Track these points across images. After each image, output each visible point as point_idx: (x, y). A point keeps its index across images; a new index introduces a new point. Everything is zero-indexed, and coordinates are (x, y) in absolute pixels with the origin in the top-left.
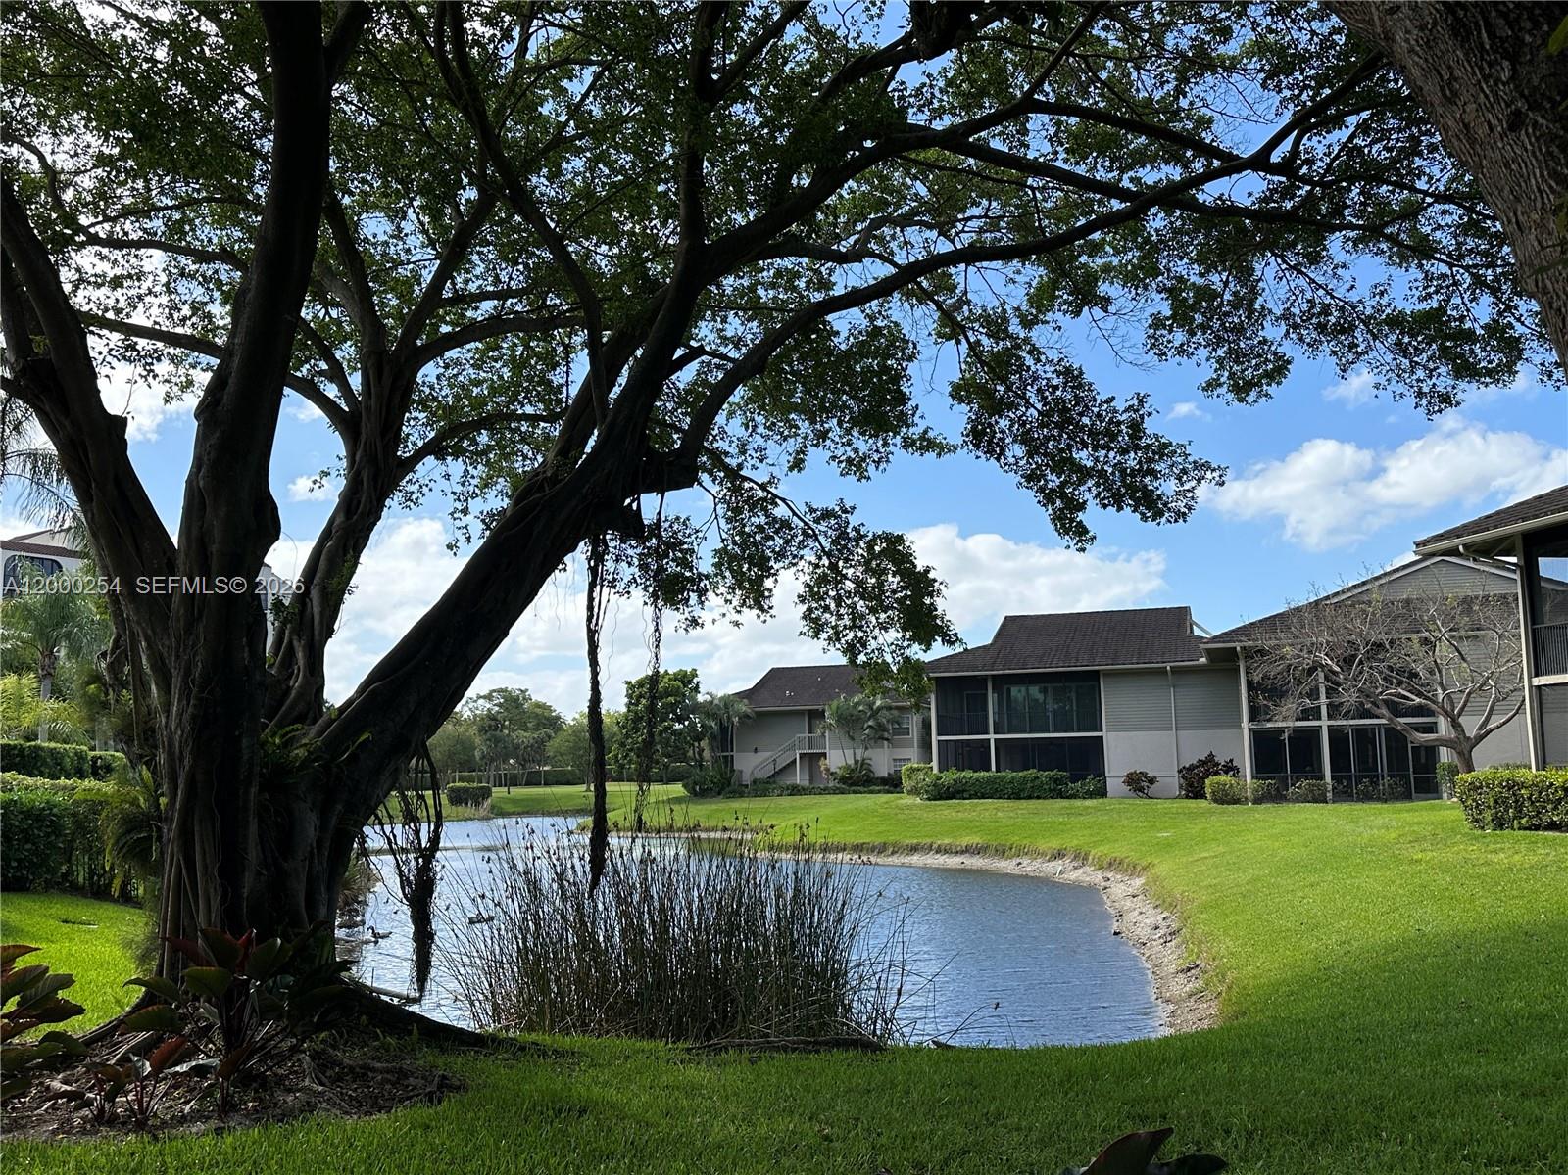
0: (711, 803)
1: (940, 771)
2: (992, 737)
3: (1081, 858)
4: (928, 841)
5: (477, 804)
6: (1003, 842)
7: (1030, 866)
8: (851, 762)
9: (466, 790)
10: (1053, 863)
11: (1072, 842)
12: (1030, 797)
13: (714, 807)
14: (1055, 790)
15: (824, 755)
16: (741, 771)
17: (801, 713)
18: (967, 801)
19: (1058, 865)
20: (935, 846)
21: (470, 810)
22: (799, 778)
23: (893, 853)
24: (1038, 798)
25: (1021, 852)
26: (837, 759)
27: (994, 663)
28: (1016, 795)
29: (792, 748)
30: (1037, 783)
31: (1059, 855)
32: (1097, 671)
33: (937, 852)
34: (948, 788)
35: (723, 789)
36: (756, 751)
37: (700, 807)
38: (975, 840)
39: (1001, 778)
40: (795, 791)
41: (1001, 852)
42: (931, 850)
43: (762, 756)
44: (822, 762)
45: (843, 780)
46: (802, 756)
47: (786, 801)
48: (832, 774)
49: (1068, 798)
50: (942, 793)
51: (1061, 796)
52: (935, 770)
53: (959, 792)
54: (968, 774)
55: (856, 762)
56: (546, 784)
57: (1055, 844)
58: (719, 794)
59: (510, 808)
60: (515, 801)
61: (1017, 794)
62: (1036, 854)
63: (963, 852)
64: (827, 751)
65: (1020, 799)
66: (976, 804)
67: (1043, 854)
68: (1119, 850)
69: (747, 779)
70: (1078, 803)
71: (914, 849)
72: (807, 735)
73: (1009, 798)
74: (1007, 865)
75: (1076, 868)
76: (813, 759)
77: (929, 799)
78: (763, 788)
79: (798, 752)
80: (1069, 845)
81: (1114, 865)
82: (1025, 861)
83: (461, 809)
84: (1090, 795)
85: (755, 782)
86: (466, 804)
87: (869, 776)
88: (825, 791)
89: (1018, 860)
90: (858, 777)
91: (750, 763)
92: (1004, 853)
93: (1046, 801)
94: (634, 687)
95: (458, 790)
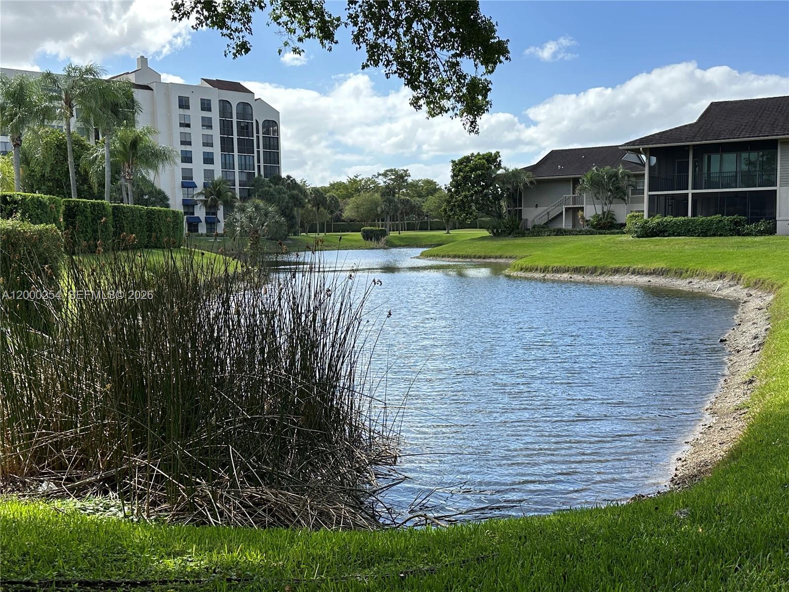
0: (503, 240)
1: (649, 216)
2: (690, 192)
3: (736, 278)
4: (627, 265)
5: (378, 240)
6: (682, 267)
7: (698, 285)
8: (600, 212)
9: (372, 231)
10: (715, 283)
11: (731, 267)
12: (714, 235)
13: (504, 242)
14: (734, 230)
15: (582, 209)
16: (527, 220)
17: (568, 180)
18: (666, 238)
19: (718, 284)
20: (631, 269)
21: (373, 243)
22: (565, 224)
23: (601, 274)
24: (721, 235)
25: (694, 274)
26: (591, 211)
27: (695, 136)
28: (704, 234)
29: (561, 204)
30: (721, 224)
31: (721, 276)
32: (776, 141)
33: (632, 274)
34: (653, 229)
35: (512, 231)
36: (537, 206)
37: (495, 243)
38: (661, 265)
39: (694, 222)
40: (560, 232)
41: (679, 274)
42: (628, 272)
43: (540, 209)
44: (580, 213)
45: (594, 227)
46: (567, 209)
47: (553, 239)
48: (587, 221)
49: (743, 235)
50: (648, 232)
51: (739, 234)
52: (646, 217)
53: (661, 232)
54: (669, 218)
55: (604, 213)
56: (431, 230)
57: (719, 268)
58: (510, 234)
59: (397, 242)
60: (401, 239)
61: (705, 232)
62: (704, 275)
63: (651, 274)
64: (584, 206)
65: (707, 236)
66: (672, 240)
67: (710, 276)
68: (765, 274)
69: (530, 226)
70: (749, 239)
71: (616, 271)
72: (572, 195)
73: (699, 236)
74: (681, 284)
75: (731, 286)
76: (574, 212)
77: (638, 237)
78: (538, 231)
79: (564, 207)
80: (729, 269)
81: (758, 284)
82: (695, 280)
83: (368, 242)
84: (761, 233)
85: (534, 227)
86: (371, 239)
87: (612, 223)
88: (580, 233)
89: (691, 280)
90: (604, 224)
91: (533, 214)
92: (681, 274)
93: (726, 238)
94: (457, 164)
95: (368, 231)
